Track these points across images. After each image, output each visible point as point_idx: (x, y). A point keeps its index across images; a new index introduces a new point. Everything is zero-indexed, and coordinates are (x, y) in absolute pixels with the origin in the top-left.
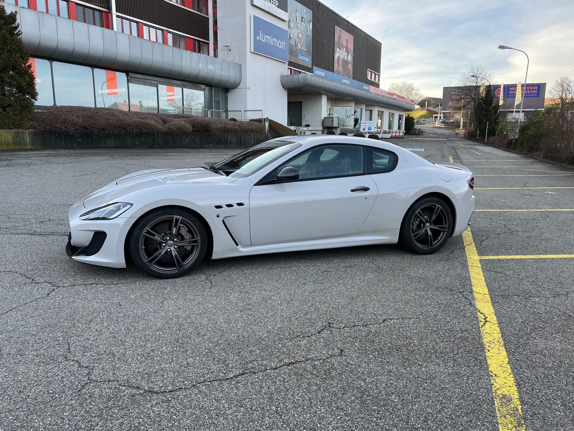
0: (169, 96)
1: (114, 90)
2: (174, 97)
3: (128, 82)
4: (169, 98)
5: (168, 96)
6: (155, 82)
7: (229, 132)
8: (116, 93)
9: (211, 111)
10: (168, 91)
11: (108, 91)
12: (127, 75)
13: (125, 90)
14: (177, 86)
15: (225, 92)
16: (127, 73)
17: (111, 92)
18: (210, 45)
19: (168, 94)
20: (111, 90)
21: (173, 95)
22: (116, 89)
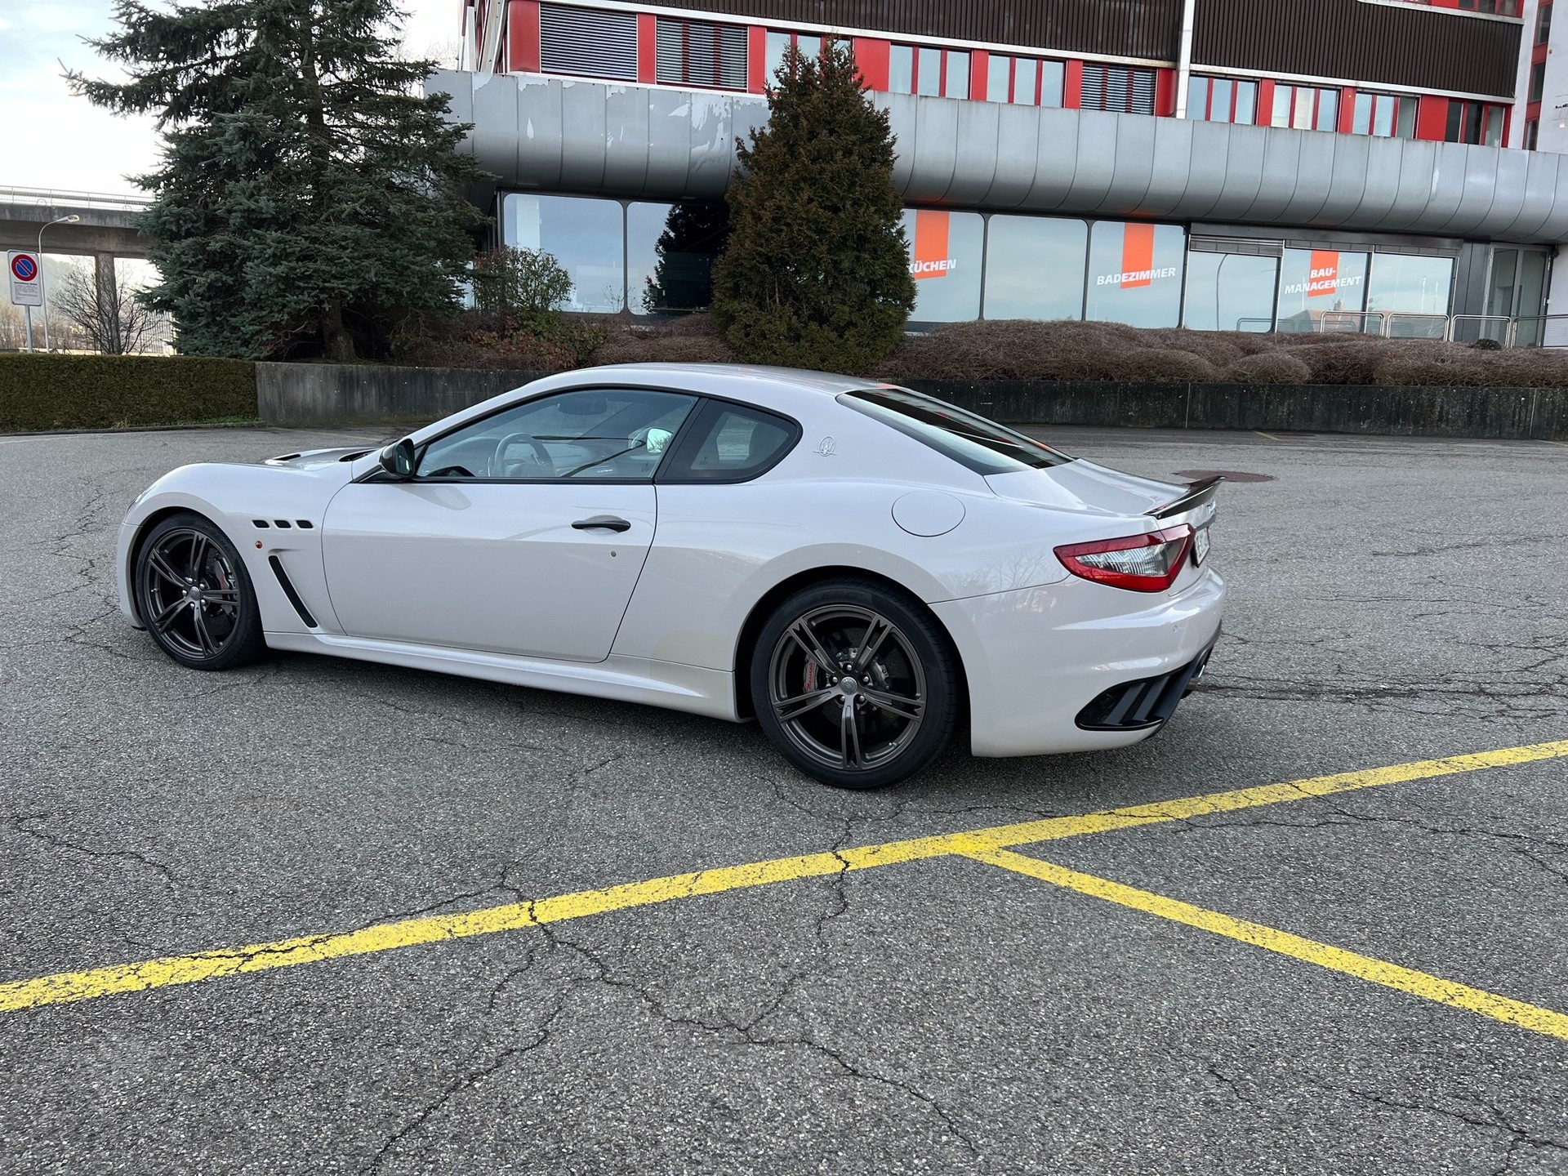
0: (1317, 280)
1: (1142, 273)
2: (1334, 283)
3: (1186, 249)
4: (1315, 286)
5: (1312, 281)
6: (1275, 243)
7: (1444, 383)
8: (1146, 282)
9: (1457, 321)
10: (1316, 266)
11: (1124, 278)
12: (1187, 232)
13: (1174, 271)
14: (1351, 248)
15: (1544, 255)
16: (1186, 223)
17: (1131, 279)
18: (1514, 110)
19: (1314, 274)
20: (1133, 274)
21: (1333, 277)
22: (1148, 272)
